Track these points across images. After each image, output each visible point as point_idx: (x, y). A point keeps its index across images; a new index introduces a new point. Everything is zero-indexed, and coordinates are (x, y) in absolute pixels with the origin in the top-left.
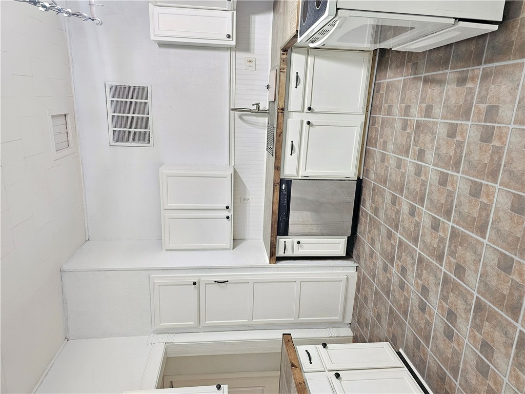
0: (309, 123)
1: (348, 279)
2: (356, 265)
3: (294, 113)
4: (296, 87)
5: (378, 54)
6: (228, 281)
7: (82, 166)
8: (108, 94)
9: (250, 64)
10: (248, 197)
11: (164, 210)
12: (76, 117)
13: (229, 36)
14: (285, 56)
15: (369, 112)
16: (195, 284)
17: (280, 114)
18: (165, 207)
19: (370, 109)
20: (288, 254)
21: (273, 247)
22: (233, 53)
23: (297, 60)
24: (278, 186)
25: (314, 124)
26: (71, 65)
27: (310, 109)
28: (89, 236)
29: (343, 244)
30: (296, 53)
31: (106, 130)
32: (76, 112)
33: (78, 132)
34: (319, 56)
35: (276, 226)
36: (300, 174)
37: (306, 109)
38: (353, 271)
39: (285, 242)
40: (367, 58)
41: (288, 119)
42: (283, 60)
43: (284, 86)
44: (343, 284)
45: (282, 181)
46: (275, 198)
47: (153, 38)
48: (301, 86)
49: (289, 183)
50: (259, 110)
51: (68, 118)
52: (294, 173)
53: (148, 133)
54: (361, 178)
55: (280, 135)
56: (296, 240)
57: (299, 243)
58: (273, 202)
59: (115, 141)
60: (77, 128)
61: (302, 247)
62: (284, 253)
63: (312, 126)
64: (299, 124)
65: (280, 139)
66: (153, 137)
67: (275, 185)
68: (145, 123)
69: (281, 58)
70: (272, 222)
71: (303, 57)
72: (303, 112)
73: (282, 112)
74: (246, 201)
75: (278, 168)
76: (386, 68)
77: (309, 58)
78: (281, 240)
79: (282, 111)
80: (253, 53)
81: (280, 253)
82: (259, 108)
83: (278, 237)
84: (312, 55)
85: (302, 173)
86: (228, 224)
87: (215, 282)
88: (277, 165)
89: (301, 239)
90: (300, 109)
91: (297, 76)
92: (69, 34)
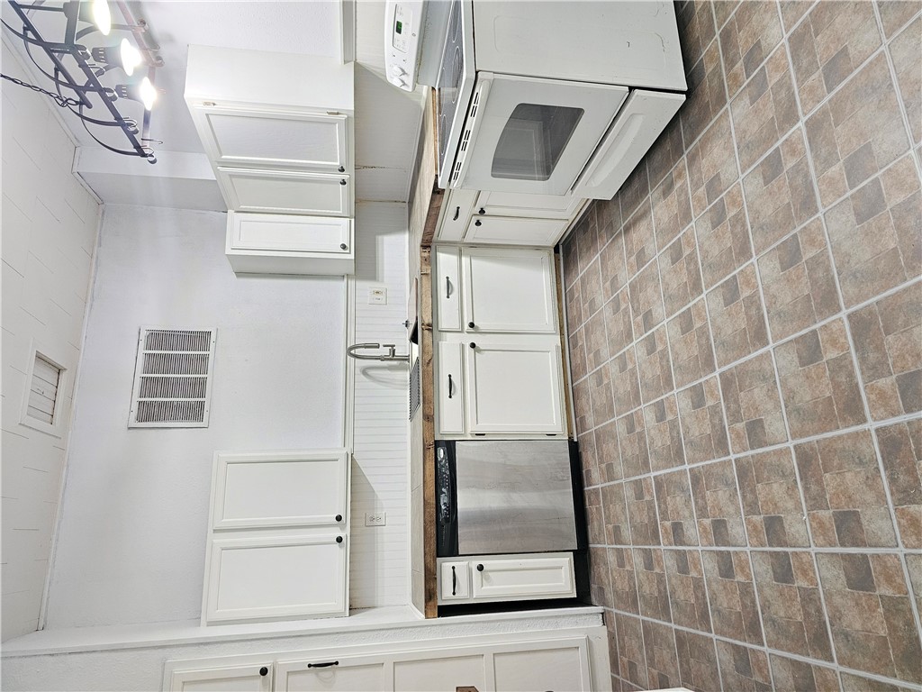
0: (473, 345)
1: (588, 641)
2: (600, 609)
3: (448, 334)
4: (448, 297)
5: (562, 258)
6: (337, 663)
7: (67, 469)
8: (142, 344)
9: (378, 296)
10: (379, 513)
11: (215, 531)
12: (77, 383)
13: (344, 247)
14: (426, 255)
15: (566, 334)
16: (264, 672)
17: (426, 332)
18: (218, 525)
19: (566, 331)
20: (463, 597)
21: (431, 577)
22: (352, 283)
23: (446, 262)
24: (432, 451)
25: (481, 348)
26: (88, 304)
27: (472, 325)
28: (45, 621)
29: (568, 567)
30: (443, 252)
31: (127, 400)
32: (79, 373)
33: (74, 408)
34: (477, 257)
35: (433, 530)
36: (469, 431)
37: (466, 326)
38: (597, 623)
39: (453, 568)
40: (548, 257)
41: (440, 343)
42: (426, 261)
43: (430, 293)
44: (581, 655)
45: (437, 444)
46: (427, 473)
47: (229, 251)
48: (455, 295)
49: (450, 446)
50: (394, 355)
51: (64, 376)
52: (459, 429)
53: (202, 404)
54: (576, 440)
55: (428, 363)
56: (475, 562)
57: (481, 568)
58: (424, 482)
59: (139, 419)
60: (74, 401)
61: (488, 579)
62: (454, 594)
63: (479, 351)
64: (458, 349)
65: (430, 369)
66: (209, 411)
67: (425, 449)
68: (199, 387)
69: (421, 257)
70: (425, 522)
71: (454, 258)
72: (462, 332)
73: (428, 330)
74: (375, 523)
75: (429, 418)
76: (575, 263)
77: (463, 259)
78: (446, 565)
79: (428, 327)
80: (383, 281)
81: (446, 596)
82: (394, 351)
83: (438, 559)
84: (466, 255)
85: (472, 427)
86: (339, 555)
87: (310, 666)
88: (427, 411)
89: (486, 562)
90: (457, 326)
91: (448, 282)
92: (96, 262)
